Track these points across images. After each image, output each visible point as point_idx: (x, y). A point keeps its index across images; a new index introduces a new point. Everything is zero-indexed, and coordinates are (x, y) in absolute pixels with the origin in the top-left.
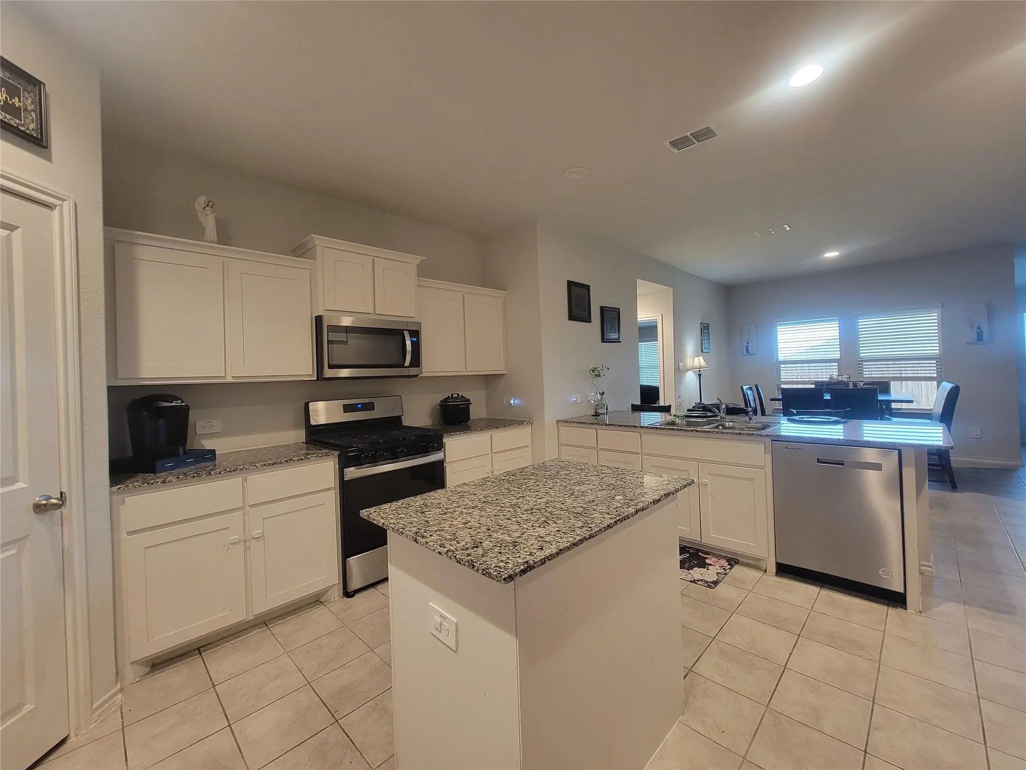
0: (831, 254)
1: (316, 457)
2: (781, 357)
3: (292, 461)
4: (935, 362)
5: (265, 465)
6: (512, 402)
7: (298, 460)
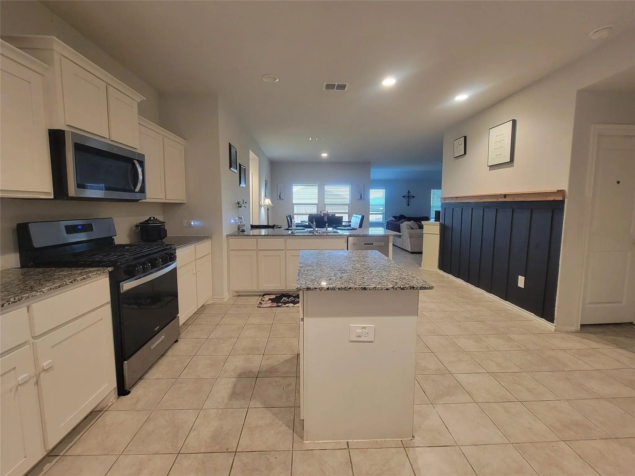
0: (324, 155)
1: (96, 274)
2: (294, 202)
3: (76, 281)
4: (348, 206)
5: (51, 289)
6: (193, 223)
7: (82, 280)
